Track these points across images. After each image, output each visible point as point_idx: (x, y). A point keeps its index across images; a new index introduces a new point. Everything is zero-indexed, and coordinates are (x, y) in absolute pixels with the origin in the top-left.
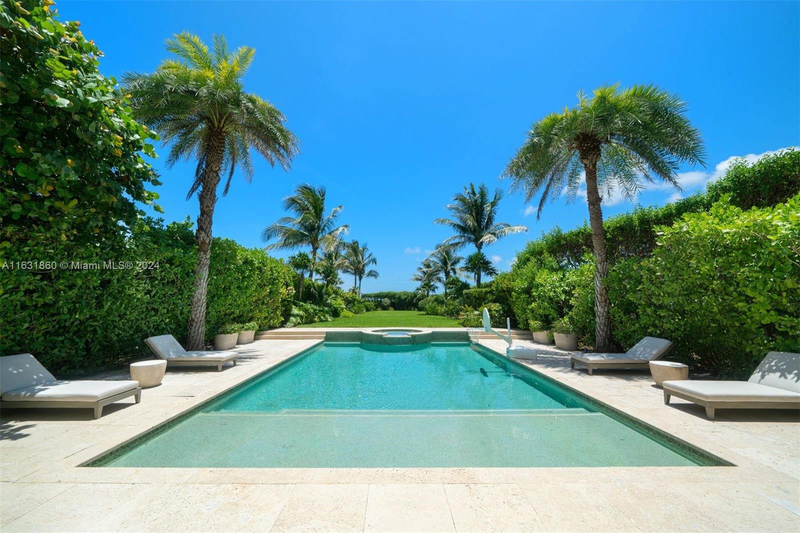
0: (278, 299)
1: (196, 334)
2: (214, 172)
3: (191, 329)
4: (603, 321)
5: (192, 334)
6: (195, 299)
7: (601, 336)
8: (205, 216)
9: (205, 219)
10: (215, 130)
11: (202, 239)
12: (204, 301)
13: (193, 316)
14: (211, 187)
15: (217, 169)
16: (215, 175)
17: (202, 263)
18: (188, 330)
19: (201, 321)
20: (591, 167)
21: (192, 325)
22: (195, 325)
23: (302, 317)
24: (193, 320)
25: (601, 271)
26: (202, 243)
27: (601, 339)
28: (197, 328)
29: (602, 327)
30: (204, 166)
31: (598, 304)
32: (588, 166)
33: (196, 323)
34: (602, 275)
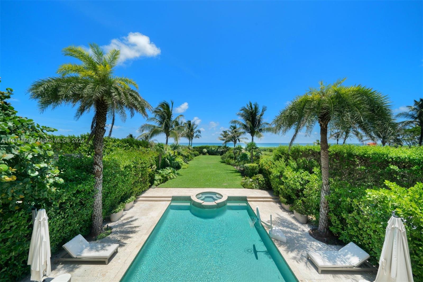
0: (147, 176)
1: (97, 223)
2: (101, 128)
3: (94, 220)
4: (324, 218)
5: (95, 223)
6: (95, 204)
7: (323, 226)
8: (98, 156)
9: (98, 157)
10: (100, 102)
11: (96, 170)
12: (101, 203)
13: (95, 214)
14: (100, 138)
15: (103, 126)
16: (102, 130)
17: (98, 183)
18: (92, 221)
19: (99, 215)
20: (324, 127)
21: (95, 219)
22: (96, 218)
23: (160, 180)
24: (95, 216)
25: (325, 190)
26: (97, 171)
27: (322, 228)
28: (97, 220)
29: (323, 221)
30: (95, 125)
31: (322, 208)
32: (323, 125)
33: (97, 217)
34: (326, 192)
